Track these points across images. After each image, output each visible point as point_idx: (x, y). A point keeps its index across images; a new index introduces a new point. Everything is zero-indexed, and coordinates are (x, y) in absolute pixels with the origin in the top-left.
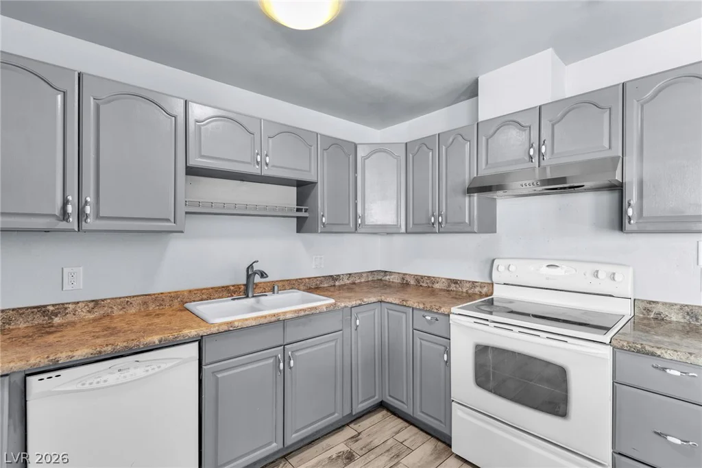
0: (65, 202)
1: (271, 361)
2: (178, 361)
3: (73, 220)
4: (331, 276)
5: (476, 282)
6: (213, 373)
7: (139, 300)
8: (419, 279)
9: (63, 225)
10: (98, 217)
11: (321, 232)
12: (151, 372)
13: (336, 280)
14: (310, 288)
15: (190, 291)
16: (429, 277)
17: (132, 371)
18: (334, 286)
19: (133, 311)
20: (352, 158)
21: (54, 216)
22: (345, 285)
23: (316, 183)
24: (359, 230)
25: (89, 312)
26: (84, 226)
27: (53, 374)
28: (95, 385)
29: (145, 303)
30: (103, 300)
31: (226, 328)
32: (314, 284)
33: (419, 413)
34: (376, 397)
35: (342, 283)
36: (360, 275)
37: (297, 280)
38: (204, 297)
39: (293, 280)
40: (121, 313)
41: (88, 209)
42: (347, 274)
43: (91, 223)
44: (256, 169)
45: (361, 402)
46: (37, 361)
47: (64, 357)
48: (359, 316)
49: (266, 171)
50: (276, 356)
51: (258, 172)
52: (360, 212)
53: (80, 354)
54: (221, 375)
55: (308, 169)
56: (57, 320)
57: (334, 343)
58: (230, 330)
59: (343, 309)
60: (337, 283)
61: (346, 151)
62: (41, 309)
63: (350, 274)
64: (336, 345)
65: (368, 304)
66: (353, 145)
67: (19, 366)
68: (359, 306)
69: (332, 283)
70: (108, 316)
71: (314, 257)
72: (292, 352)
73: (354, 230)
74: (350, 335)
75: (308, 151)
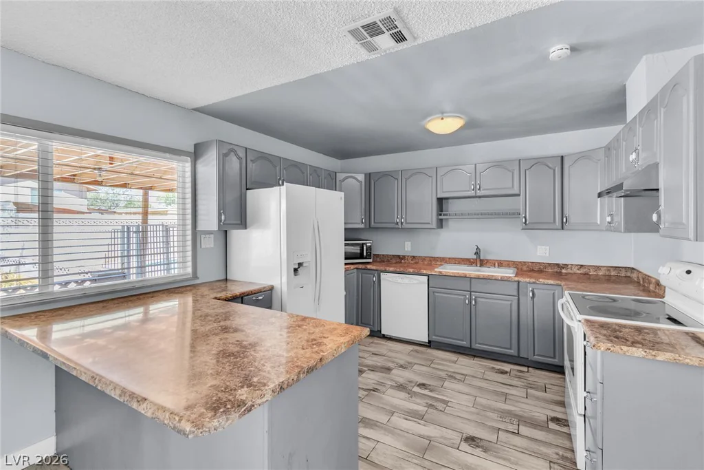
0: (397, 218)
1: (462, 297)
2: (418, 282)
3: (399, 224)
4: (556, 264)
6: (434, 292)
7: (428, 259)
9: (397, 226)
10: (406, 223)
12: (410, 283)
13: (563, 268)
14: (533, 270)
15: (450, 258)
17: (405, 280)
18: (560, 272)
19: (426, 263)
20: (558, 170)
21: (394, 223)
22: (577, 274)
23: (518, 195)
24: (567, 227)
25: (412, 260)
26: (403, 227)
28: (395, 281)
29: (430, 261)
30: (417, 257)
31: (438, 273)
32: (537, 267)
34: (556, 360)
35: (569, 271)
36: (598, 268)
38: (456, 262)
40: (422, 262)
41: (403, 221)
42: (577, 265)
44: (472, 193)
45: (537, 355)
46: (382, 268)
47: (388, 269)
48: (535, 291)
49: (479, 193)
50: (465, 296)
51: (474, 194)
52: (566, 212)
53: (391, 269)
54: (437, 294)
55: (511, 186)
56: (403, 261)
57: (510, 303)
58: (441, 275)
59: (519, 282)
60: (564, 271)
61: (550, 165)
62: (399, 256)
63: (582, 266)
64: (511, 304)
65: (544, 284)
66: (560, 158)
67: (378, 268)
68: (534, 283)
69: (557, 269)
70: (416, 263)
71: (539, 247)
72: (476, 297)
73: (560, 227)
74: (526, 302)
75: (511, 174)
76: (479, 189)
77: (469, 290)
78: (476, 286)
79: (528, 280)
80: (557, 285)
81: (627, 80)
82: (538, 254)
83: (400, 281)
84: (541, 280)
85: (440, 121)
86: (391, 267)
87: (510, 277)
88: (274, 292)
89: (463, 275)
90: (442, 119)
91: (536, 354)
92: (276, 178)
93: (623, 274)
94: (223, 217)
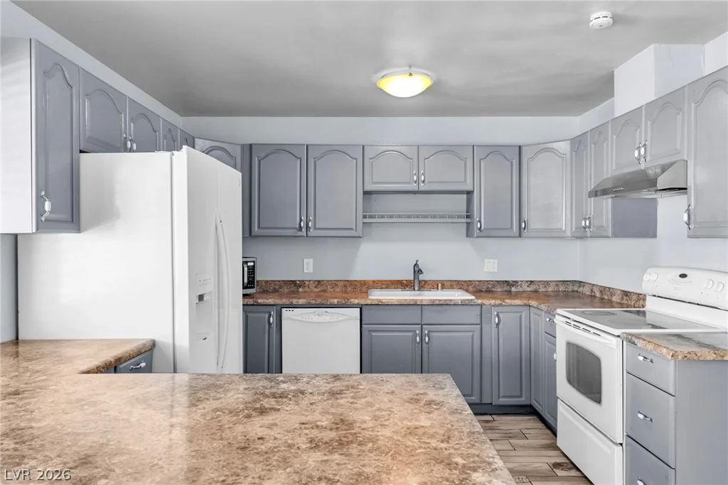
0: (301, 220)
1: (411, 334)
2: (346, 317)
3: (304, 230)
4: (506, 281)
5: (640, 294)
6: (369, 331)
7: (342, 284)
8: (603, 289)
9: (300, 234)
10: (315, 228)
11: (477, 237)
12: (333, 320)
13: (513, 286)
15: (374, 281)
16: (610, 288)
17: (324, 317)
18: (510, 291)
19: (338, 290)
20: (515, 162)
21: (296, 228)
22: (524, 292)
23: (473, 191)
24: (523, 234)
25: (315, 287)
26: (309, 234)
27: (291, 309)
28: (307, 320)
29: (345, 286)
30: (322, 281)
31: (377, 303)
32: (485, 287)
33: (547, 413)
34: (523, 399)
35: (519, 289)
36: (547, 283)
37: (466, 281)
38: (383, 286)
39: (462, 281)
40: (332, 290)
41: (310, 224)
42: (527, 281)
43: (312, 232)
44: (413, 187)
45: (504, 397)
46: (285, 301)
47: (295, 301)
48: (501, 315)
49: (423, 187)
50: (415, 331)
51: (416, 189)
52: (525, 216)
53: (301, 301)
54: (373, 334)
55: (463, 180)
56: (301, 290)
57: (471, 334)
58: (379, 305)
59: (481, 305)
60: (513, 289)
61: (508, 156)
62: (294, 282)
63: (532, 282)
64: (473, 336)
65: (511, 305)
66: (518, 148)
67: (278, 301)
68: (500, 305)
69: (507, 288)
70: (324, 291)
71: (486, 260)
72: (429, 332)
73: (518, 235)
74: (490, 331)
75: (463, 163)
76: (423, 182)
77: (419, 322)
78: (429, 316)
79: (493, 302)
80: (525, 305)
81: (617, 67)
82: (486, 270)
83: (315, 319)
84: (507, 301)
85: (407, 77)
86: (299, 298)
87: (471, 300)
88: (155, 351)
89: (412, 303)
90: (411, 74)
91: (501, 395)
92: (121, 135)
93: (570, 288)
94: (47, 206)
